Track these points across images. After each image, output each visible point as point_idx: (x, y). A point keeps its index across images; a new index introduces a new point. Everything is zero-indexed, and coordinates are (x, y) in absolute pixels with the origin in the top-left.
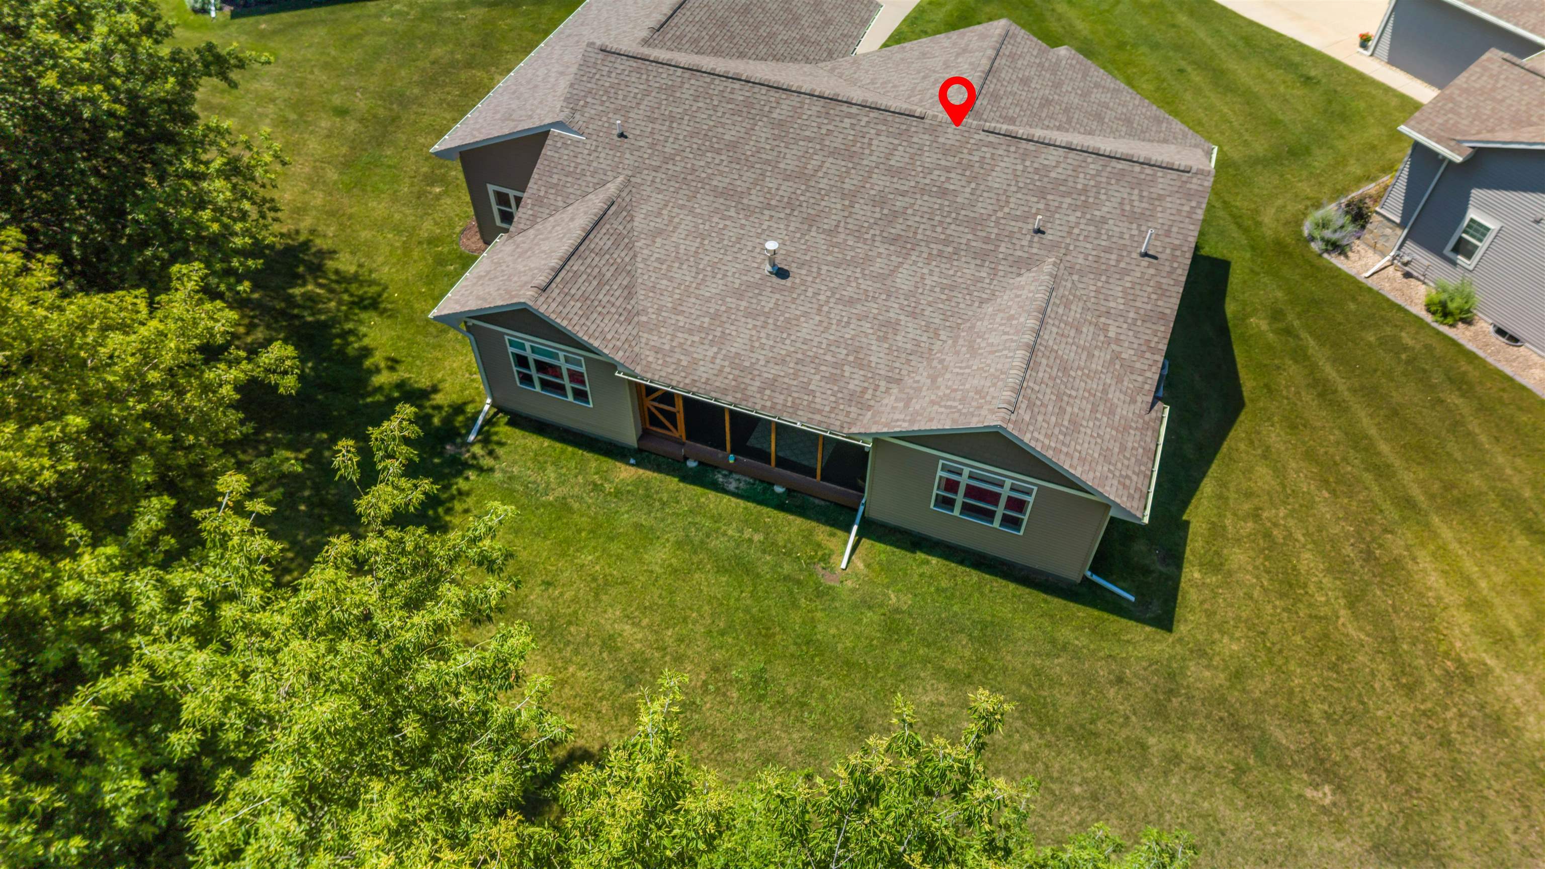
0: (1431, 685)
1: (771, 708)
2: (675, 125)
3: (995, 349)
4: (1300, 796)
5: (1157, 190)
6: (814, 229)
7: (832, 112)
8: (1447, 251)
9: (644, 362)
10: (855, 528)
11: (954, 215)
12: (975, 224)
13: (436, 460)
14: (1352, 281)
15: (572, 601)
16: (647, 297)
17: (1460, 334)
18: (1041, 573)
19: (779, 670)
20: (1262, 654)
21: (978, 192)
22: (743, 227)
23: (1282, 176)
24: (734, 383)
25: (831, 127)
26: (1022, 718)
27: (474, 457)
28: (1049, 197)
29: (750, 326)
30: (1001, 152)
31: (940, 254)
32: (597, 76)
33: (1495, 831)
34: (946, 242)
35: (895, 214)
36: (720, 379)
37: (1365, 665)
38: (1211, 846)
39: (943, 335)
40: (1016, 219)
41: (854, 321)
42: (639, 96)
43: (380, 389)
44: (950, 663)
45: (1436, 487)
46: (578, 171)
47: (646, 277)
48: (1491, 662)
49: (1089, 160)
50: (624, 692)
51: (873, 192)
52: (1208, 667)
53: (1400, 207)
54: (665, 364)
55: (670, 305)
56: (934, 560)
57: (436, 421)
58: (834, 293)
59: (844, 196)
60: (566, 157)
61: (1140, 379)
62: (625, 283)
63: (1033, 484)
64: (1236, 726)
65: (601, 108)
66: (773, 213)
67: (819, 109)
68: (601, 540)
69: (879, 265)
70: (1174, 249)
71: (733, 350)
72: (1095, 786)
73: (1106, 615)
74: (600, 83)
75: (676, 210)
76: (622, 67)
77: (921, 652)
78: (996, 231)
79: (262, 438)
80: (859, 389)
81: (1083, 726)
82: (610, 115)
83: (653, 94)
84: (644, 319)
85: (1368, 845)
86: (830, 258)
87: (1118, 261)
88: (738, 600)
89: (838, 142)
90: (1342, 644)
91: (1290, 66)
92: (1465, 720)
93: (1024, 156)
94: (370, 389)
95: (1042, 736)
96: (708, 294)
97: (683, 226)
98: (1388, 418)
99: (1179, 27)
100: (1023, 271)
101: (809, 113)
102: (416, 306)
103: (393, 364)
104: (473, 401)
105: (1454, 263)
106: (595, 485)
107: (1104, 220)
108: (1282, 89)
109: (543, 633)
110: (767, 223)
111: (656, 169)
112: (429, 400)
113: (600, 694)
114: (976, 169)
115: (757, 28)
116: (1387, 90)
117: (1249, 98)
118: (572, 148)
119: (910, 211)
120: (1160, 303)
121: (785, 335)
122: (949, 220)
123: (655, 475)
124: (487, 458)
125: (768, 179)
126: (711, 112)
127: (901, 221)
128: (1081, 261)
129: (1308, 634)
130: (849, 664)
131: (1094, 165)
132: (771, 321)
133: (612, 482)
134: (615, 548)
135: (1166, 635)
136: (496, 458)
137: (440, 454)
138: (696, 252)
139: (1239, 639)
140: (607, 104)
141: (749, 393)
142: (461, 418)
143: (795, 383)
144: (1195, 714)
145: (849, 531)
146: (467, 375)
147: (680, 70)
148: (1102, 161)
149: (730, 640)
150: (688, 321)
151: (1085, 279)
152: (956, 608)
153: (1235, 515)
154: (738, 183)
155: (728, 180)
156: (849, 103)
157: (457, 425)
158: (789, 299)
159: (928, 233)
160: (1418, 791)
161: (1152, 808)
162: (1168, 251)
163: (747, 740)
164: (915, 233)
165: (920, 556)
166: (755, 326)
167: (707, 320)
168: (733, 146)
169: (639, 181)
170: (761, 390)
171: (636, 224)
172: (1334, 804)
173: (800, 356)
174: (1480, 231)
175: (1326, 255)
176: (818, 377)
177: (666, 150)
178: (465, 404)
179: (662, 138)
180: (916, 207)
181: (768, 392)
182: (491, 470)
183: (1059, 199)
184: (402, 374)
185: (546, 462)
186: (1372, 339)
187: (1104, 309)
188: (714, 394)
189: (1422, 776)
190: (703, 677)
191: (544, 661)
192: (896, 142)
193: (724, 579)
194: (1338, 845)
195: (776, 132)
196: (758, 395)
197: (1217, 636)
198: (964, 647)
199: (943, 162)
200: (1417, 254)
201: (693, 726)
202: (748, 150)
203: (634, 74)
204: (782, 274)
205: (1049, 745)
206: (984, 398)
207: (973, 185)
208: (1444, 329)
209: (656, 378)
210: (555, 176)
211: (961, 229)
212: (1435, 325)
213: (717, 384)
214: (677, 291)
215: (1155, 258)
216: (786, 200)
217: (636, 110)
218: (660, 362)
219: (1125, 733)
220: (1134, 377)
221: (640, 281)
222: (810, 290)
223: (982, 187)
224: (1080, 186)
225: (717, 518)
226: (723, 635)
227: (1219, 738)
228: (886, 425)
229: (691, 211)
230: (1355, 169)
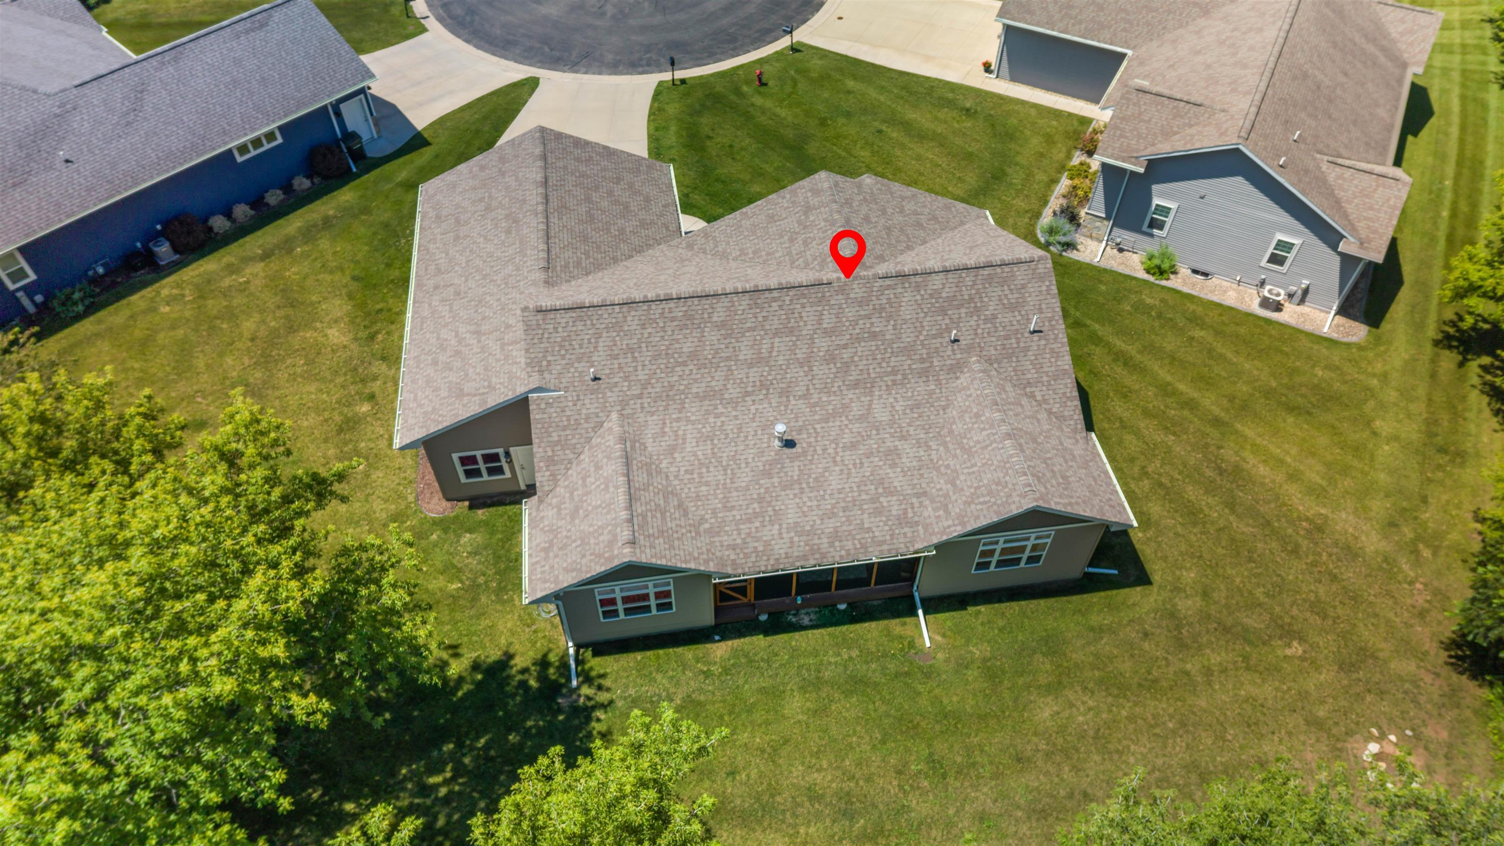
0: (1304, 544)
1: (956, 779)
2: (636, 355)
3: (984, 444)
4: (1285, 657)
5: (1019, 281)
6: (791, 398)
7: (759, 301)
8: (1145, 228)
9: (729, 562)
10: (920, 612)
11: (889, 350)
12: (908, 351)
13: (561, 718)
14: (1090, 267)
15: (760, 777)
16: (698, 507)
17: (1174, 282)
18: (1050, 583)
19: (940, 747)
20: (1209, 572)
21: (898, 327)
22: (736, 417)
23: (999, 199)
24: (807, 548)
25: (764, 314)
26: (1110, 694)
27: (589, 698)
28: (950, 312)
29: (791, 496)
30: (900, 290)
31: (894, 382)
32: (546, 336)
33: (1388, 621)
34: (894, 372)
35: (846, 365)
36: (795, 549)
37: (1264, 549)
38: (1262, 718)
39: (933, 444)
40: (935, 337)
41: (864, 460)
42: (593, 340)
43: (461, 680)
44: (1043, 680)
45: (1225, 402)
46: (572, 422)
47: (686, 490)
48: (1323, 511)
49: (964, 275)
50: (851, 827)
51: (821, 354)
52: (1187, 597)
53: (1103, 206)
54: (747, 556)
55: (720, 506)
56: (982, 608)
57: (533, 683)
58: (837, 444)
59: (802, 365)
60: (554, 415)
61: (1072, 422)
62: (676, 503)
63: (1051, 530)
64: (1226, 630)
65: (564, 362)
66: (754, 398)
67: (748, 302)
68: (743, 716)
69: (856, 409)
70: (1050, 321)
71: (790, 521)
72: (1178, 717)
73: (1109, 593)
74: (552, 340)
75: (674, 424)
76: (564, 320)
77: (1020, 682)
78: (925, 351)
79: (401, 777)
80: (901, 512)
81: (1146, 680)
82: (576, 365)
83: (604, 335)
84: (707, 526)
85: (1336, 668)
86: (817, 417)
87: (1018, 343)
88: (875, 710)
89: (776, 324)
90: (1244, 541)
91: (950, 104)
92: (1334, 557)
93: (918, 288)
94: (452, 684)
95: (1128, 701)
96: (743, 484)
97: (689, 436)
98: (1171, 364)
99: (853, 92)
100: (958, 374)
101: (741, 308)
102: (430, 587)
103: (454, 650)
104: (550, 650)
105: (1152, 235)
106: (704, 672)
107: (994, 317)
108: (956, 125)
109: (760, 814)
110: (753, 408)
111: (640, 396)
112: (512, 667)
113: (836, 838)
114: (889, 310)
115: (608, 231)
116: (1023, 103)
117: (940, 141)
118: (556, 405)
119: (856, 359)
120: (1059, 363)
121: (822, 493)
122: (888, 355)
123: (742, 640)
124: (599, 693)
125: (735, 372)
126: (662, 334)
127: (853, 368)
128: (993, 352)
129: (1224, 544)
130: (983, 717)
131: (968, 279)
132: (804, 485)
133: (715, 663)
134: (759, 716)
135: (1151, 587)
136: (608, 690)
137: (560, 711)
138: (713, 453)
139: (1190, 568)
140: (568, 356)
141: (825, 551)
142: (551, 670)
143: (852, 527)
144: (1199, 634)
145: (917, 616)
146: (527, 630)
147: (617, 308)
148: (972, 273)
149: (893, 745)
150: (742, 512)
151: (1002, 365)
152: (1020, 638)
153: (1134, 479)
154: (713, 383)
155: (704, 385)
156: (770, 290)
157: (553, 677)
158: (807, 462)
159: (878, 370)
160: (1339, 617)
161: (1218, 713)
162: (1047, 324)
163: (958, 811)
164: (869, 374)
165: (971, 609)
166: (795, 495)
167: (756, 505)
168: (693, 355)
169: (630, 411)
170: (831, 545)
171: (650, 449)
172: (1305, 652)
173: (843, 504)
174: (1166, 211)
175: (1064, 254)
176: (866, 516)
177: (640, 377)
178: (545, 655)
179: (631, 369)
180: (860, 354)
181: (837, 544)
182: (611, 702)
183: (956, 311)
184: (468, 657)
185: (651, 673)
186: (1129, 308)
187: (1025, 382)
188: (798, 564)
189: (1335, 607)
190: (895, 783)
191: (778, 835)
192: (820, 308)
193: (855, 699)
194: (1322, 677)
195: (723, 332)
196: (832, 550)
197: (1178, 573)
198: (1043, 663)
199: (862, 313)
200: (1125, 236)
201: (915, 824)
202: (708, 353)
203: (578, 323)
204: (789, 444)
205: (1136, 704)
206: (1006, 487)
207: (892, 323)
208: (1164, 283)
209: (747, 570)
210: (554, 434)
211: (899, 358)
212: (1157, 282)
213: (796, 554)
214: (718, 492)
215: (1041, 332)
216: (758, 383)
217: (596, 354)
218: (741, 556)
219: (1171, 669)
220: (1067, 423)
221: (684, 495)
222: (818, 448)
223: (899, 322)
224: (966, 297)
225: (815, 653)
226: (885, 743)
227: (1222, 643)
228: (942, 533)
229: (688, 420)
230: (1041, 177)
